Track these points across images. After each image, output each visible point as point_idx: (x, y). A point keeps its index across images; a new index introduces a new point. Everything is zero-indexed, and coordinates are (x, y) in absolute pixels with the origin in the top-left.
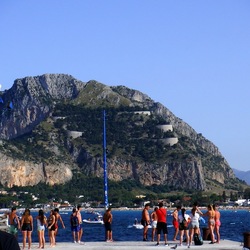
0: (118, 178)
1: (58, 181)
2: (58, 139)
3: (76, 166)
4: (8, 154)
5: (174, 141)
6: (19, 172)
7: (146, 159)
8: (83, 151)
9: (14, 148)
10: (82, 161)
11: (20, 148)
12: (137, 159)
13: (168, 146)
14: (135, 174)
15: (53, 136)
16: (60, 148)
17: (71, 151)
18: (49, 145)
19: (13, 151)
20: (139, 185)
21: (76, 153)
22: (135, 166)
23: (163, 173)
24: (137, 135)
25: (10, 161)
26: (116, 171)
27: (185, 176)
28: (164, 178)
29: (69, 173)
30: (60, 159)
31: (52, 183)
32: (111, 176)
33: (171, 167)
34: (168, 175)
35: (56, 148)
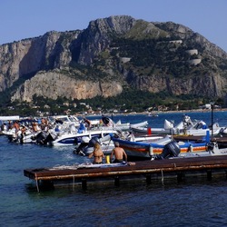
0: (156, 90)
1: (111, 94)
2: (113, 64)
3: (125, 83)
4: (72, 77)
5: (198, 61)
6: (80, 89)
7: (176, 75)
8: (131, 72)
9: (78, 72)
10: (130, 79)
11: (83, 72)
12: (170, 76)
13: (193, 66)
14: (168, 87)
15: (109, 62)
16: (114, 70)
17: (122, 72)
18: (106, 69)
19: (76, 75)
20: (171, 95)
21: (126, 74)
22: (168, 81)
23: (189, 86)
24: (171, 58)
25: (74, 82)
26: (155, 86)
27: (205, 87)
28: (190, 89)
29: (119, 88)
30: (113, 78)
31: (107, 96)
32: (150, 89)
33: (195, 81)
34: (193, 86)
35: (111, 70)
